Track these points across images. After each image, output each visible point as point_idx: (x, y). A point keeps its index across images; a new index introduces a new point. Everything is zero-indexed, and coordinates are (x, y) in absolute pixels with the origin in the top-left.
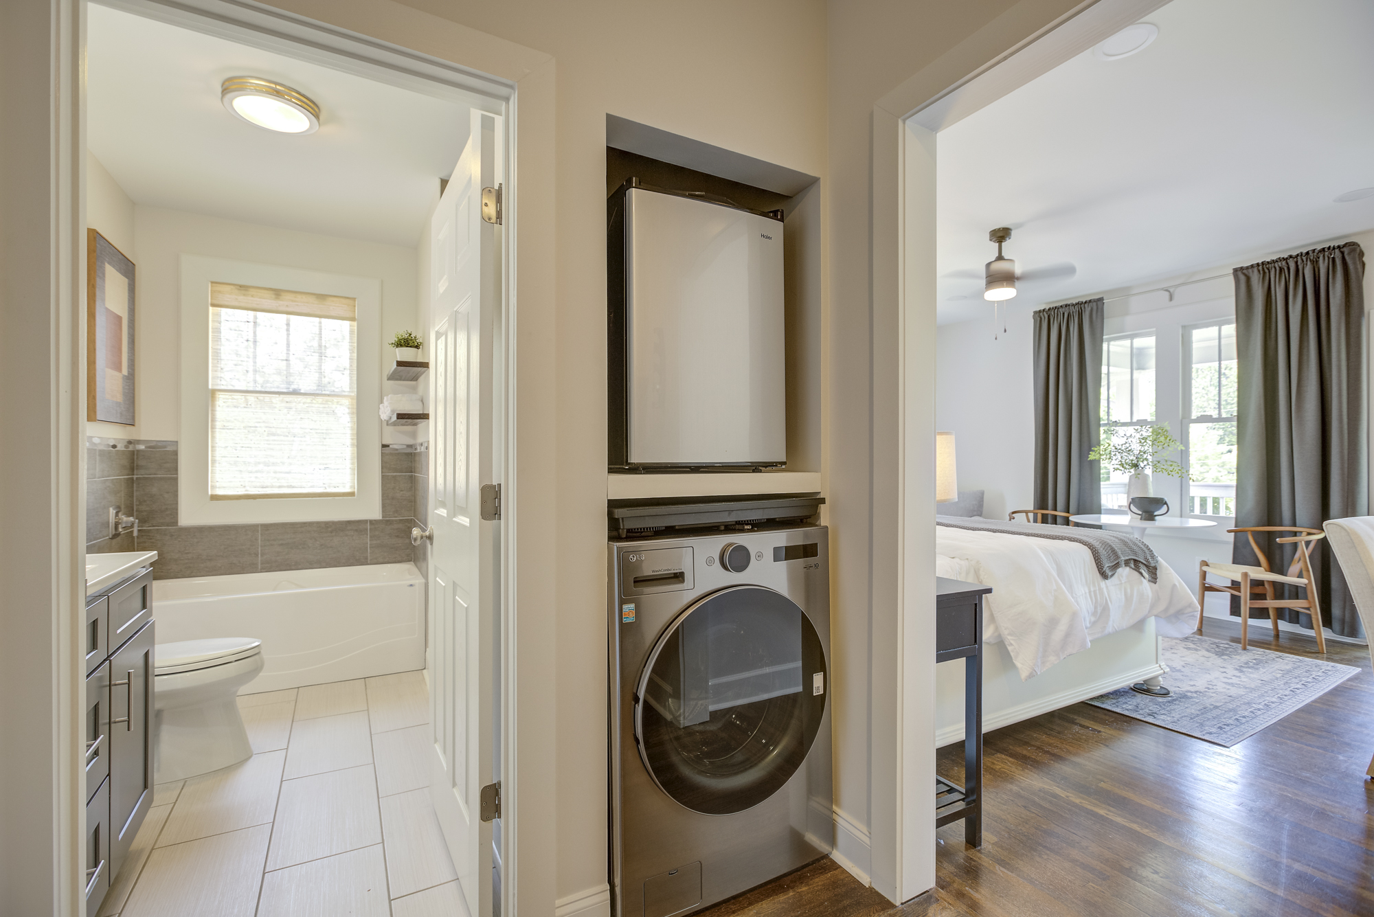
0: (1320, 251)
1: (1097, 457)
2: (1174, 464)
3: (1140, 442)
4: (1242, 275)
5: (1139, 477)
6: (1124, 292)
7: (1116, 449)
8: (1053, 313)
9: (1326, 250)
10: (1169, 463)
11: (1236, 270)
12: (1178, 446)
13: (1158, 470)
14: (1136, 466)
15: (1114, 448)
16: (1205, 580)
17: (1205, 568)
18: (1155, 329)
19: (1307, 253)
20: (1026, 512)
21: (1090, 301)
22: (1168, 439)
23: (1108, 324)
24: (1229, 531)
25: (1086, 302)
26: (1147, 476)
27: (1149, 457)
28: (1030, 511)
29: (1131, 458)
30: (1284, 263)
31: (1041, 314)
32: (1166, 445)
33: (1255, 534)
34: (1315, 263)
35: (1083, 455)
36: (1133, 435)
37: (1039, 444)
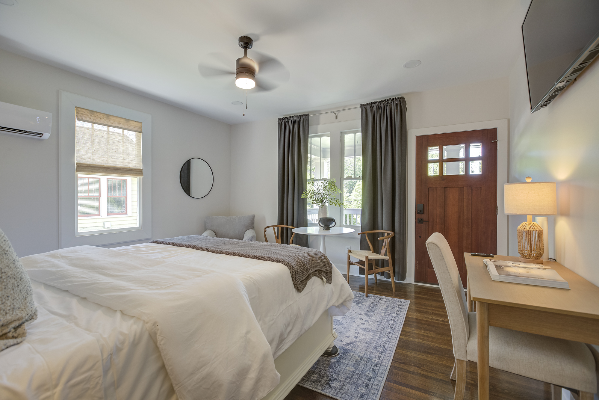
0: (392, 100)
1: (305, 197)
2: (338, 200)
3: (324, 189)
4: (363, 107)
5: (323, 208)
6: (318, 113)
7: (314, 192)
8: (286, 120)
9: (394, 99)
10: (336, 200)
11: (361, 105)
12: (339, 191)
13: (331, 204)
14: (322, 201)
15: (312, 192)
16: (350, 260)
17: (350, 254)
18: (330, 133)
19: (388, 100)
20: (274, 227)
21: (303, 115)
22: (335, 187)
23: (311, 129)
24: (359, 234)
25: (301, 116)
26: (326, 206)
27: (327, 197)
28: (276, 226)
29: (320, 197)
30: (379, 104)
31: (281, 120)
32: (334, 190)
33: (369, 235)
34: (391, 105)
35: (299, 195)
36: (321, 185)
37: (280, 190)
